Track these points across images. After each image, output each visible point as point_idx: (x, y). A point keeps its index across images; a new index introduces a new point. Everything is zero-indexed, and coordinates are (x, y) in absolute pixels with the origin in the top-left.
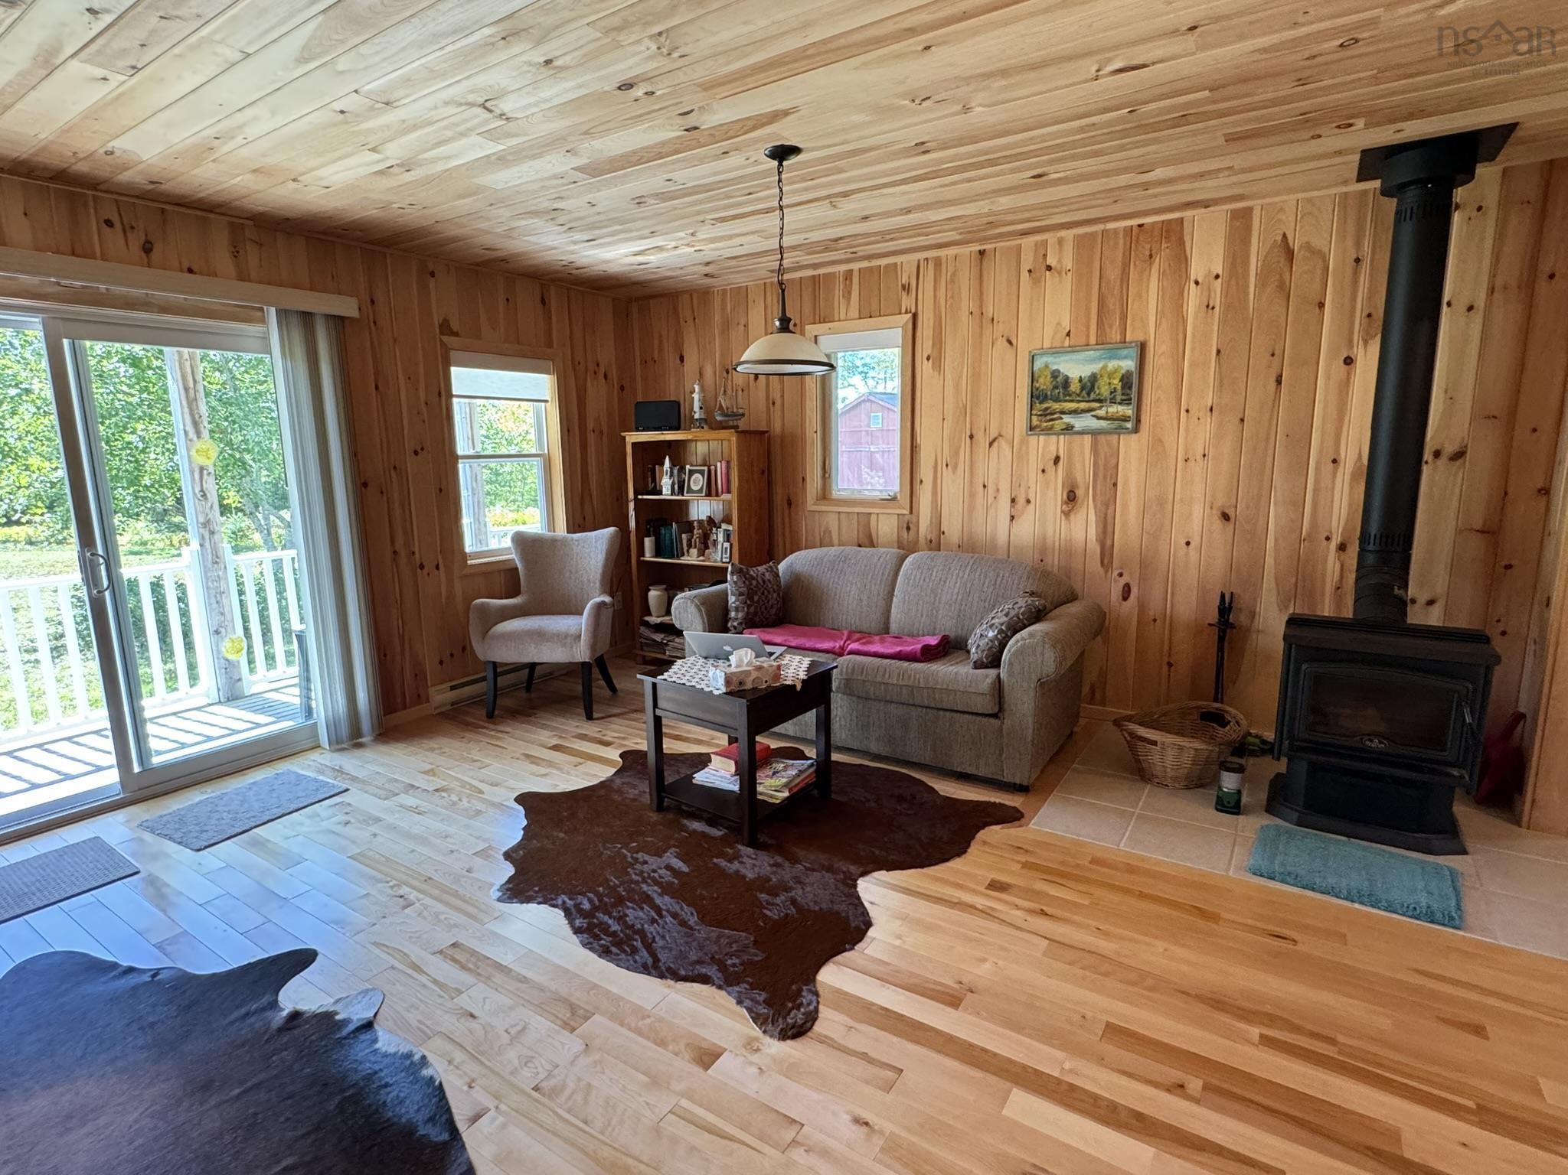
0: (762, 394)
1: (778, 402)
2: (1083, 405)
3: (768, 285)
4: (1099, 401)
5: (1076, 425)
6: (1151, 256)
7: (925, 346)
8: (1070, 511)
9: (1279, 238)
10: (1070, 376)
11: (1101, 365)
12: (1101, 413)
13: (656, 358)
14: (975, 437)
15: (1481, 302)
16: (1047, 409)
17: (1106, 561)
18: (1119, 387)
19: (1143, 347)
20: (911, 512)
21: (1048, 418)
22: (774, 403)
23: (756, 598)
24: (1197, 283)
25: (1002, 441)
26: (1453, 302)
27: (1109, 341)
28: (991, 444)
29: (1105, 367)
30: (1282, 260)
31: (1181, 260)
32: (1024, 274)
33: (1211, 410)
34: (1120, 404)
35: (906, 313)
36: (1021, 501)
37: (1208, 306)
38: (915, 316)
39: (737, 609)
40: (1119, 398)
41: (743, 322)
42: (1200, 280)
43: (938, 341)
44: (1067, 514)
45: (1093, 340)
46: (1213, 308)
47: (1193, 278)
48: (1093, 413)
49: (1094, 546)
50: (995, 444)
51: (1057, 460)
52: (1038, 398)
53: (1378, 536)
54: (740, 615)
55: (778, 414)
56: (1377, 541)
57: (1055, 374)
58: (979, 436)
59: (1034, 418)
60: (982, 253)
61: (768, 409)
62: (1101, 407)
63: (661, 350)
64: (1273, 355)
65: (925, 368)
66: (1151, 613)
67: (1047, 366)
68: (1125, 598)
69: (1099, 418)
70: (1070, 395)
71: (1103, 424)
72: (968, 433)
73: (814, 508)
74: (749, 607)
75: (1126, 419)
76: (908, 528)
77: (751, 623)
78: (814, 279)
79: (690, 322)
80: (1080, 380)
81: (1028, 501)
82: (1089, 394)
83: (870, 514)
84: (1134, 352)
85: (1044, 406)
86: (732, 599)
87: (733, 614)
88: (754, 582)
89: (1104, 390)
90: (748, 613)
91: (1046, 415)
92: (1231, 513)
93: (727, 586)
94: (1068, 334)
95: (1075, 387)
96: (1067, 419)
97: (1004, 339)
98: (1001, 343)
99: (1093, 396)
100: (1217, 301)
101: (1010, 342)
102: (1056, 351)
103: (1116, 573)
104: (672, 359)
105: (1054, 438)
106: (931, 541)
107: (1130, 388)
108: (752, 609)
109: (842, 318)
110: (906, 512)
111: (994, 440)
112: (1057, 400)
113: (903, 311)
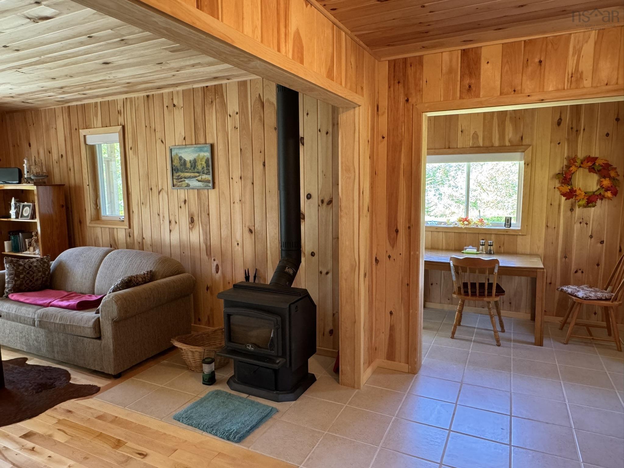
0: (65, 165)
1: (72, 169)
2: (192, 175)
3: (64, 108)
4: (198, 173)
5: (191, 184)
6: (212, 102)
7: (129, 144)
8: (193, 227)
9: (258, 96)
10: (186, 160)
11: (197, 155)
12: (199, 178)
13: (19, 144)
14: (153, 189)
15: (330, 130)
16: (179, 176)
17: (208, 254)
18: (205, 166)
19: (212, 146)
20: (130, 227)
21: (180, 180)
22: (70, 170)
23: (22, 276)
24: (230, 116)
25: (163, 190)
26: (321, 130)
27: (200, 143)
28: (159, 193)
29: (199, 155)
30: (260, 107)
31: (224, 105)
32: (165, 108)
33: (241, 178)
34: (206, 174)
35: (121, 125)
36: (173, 222)
37: (235, 127)
38: (124, 127)
39: (8, 282)
40: (205, 172)
41: (54, 126)
42: (231, 115)
43: (135, 140)
44: (191, 229)
45: (194, 143)
46: (237, 128)
47: (228, 114)
48: (197, 178)
49: (203, 246)
50: (161, 193)
51: (185, 201)
52: (175, 171)
53: (285, 243)
54: (10, 285)
55: (72, 174)
56: (285, 245)
57: (180, 158)
58: (154, 189)
59: (175, 180)
60: (148, 96)
61: (68, 173)
62: (199, 176)
63: (20, 140)
64: (261, 152)
65: (130, 153)
66: (228, 279)
67: (177, 154)
68: (217, 272)
69: (199, 181)
70: (187, 169)
71: (200, 184)
72: (150, 188)
73: (91, 225)
74: (16, 281)
75: (208, 182)
76: (130, 236)
77: (17, 289)
78: (83, 106)
79: (32, 125)
80: (190, 162)
81: (176, 223)
82: (194, 169)
83: (113, 228)
84: (209, 149)
85: (178, 174)
86: (6, 277)
87: (6, 285)
88: (21, 268)
89: (199, 167)
90: (15, 285)
91: (179, 179)
92: (252, 229)
93: (5, 271)
94: (185, 139)
95: (188, 165)
96: (187, 181)
97: (160, 140)
98: (159, 142)
99: (196, 170)
100: (238, 126)
101: (162, 142)
102: (181, 147)
103: (212, 259)
104: (26, 145)
105: (182, 191)
106: (139, 243)
107: (209, 167)
108: (18, 282)
109: (95, 126)
110: (127, 227)
111: (161, 191)
112: (182, 172)
113: (119, 124)
